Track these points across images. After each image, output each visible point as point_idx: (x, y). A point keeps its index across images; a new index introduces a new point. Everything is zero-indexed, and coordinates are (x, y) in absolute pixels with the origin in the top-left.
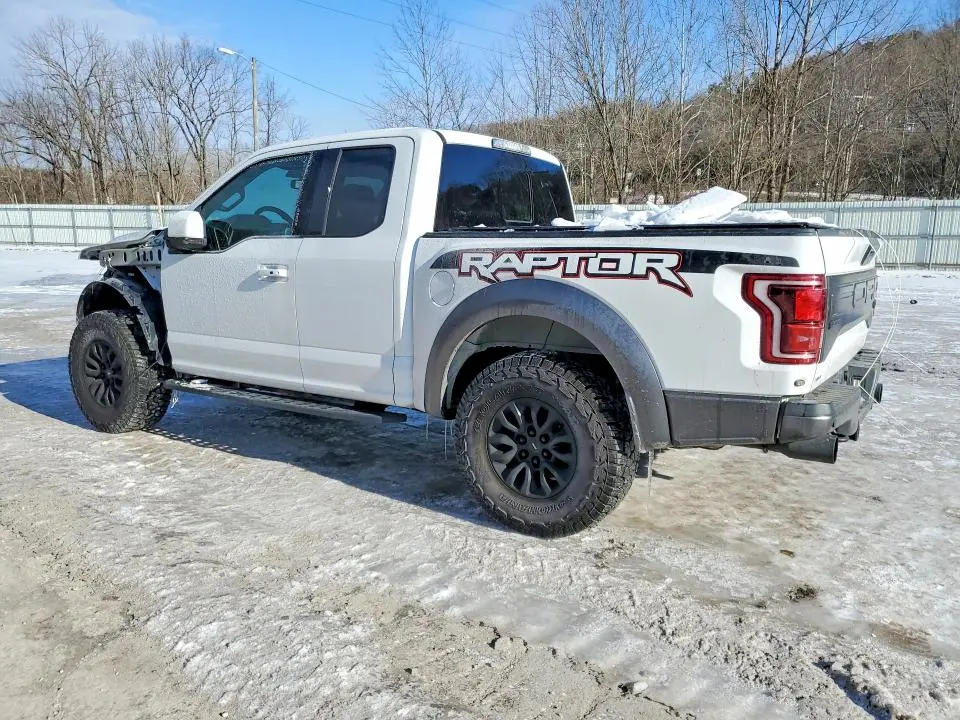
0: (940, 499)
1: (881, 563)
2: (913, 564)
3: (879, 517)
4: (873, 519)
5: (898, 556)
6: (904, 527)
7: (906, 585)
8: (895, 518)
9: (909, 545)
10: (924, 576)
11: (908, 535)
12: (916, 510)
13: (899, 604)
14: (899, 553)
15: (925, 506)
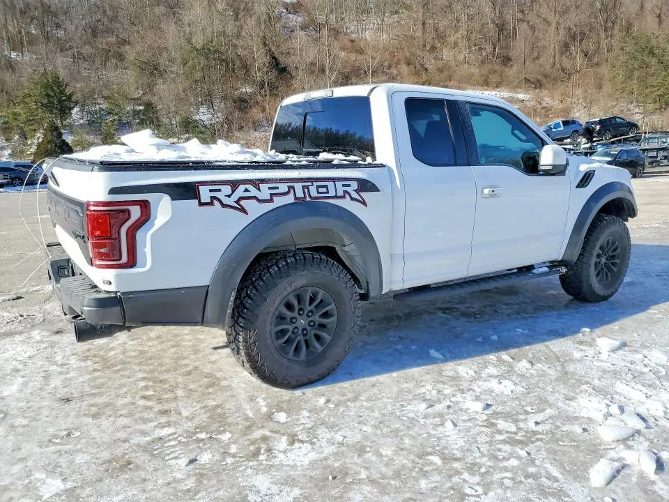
0: (13, 427)
1: (33, 356)
2: (14, 363)
3: (53, 385)
4: (56, 382)
5: (25, 364)
6: (31, 384)
7: (14, 352)
8: (41, 389)
9: (22, 374)
10: (7, 360)
11: (26, 379)
12: (29, 405)
13: (14, 344)
14: (25, 365)
15: (23, 412)
